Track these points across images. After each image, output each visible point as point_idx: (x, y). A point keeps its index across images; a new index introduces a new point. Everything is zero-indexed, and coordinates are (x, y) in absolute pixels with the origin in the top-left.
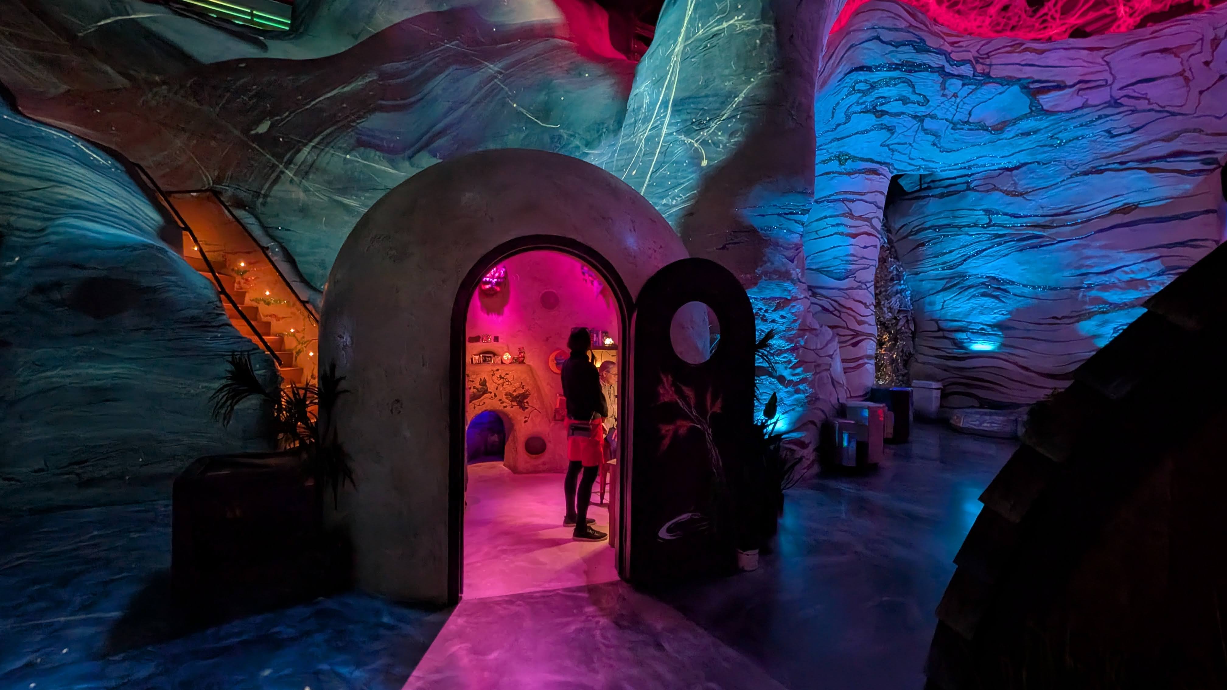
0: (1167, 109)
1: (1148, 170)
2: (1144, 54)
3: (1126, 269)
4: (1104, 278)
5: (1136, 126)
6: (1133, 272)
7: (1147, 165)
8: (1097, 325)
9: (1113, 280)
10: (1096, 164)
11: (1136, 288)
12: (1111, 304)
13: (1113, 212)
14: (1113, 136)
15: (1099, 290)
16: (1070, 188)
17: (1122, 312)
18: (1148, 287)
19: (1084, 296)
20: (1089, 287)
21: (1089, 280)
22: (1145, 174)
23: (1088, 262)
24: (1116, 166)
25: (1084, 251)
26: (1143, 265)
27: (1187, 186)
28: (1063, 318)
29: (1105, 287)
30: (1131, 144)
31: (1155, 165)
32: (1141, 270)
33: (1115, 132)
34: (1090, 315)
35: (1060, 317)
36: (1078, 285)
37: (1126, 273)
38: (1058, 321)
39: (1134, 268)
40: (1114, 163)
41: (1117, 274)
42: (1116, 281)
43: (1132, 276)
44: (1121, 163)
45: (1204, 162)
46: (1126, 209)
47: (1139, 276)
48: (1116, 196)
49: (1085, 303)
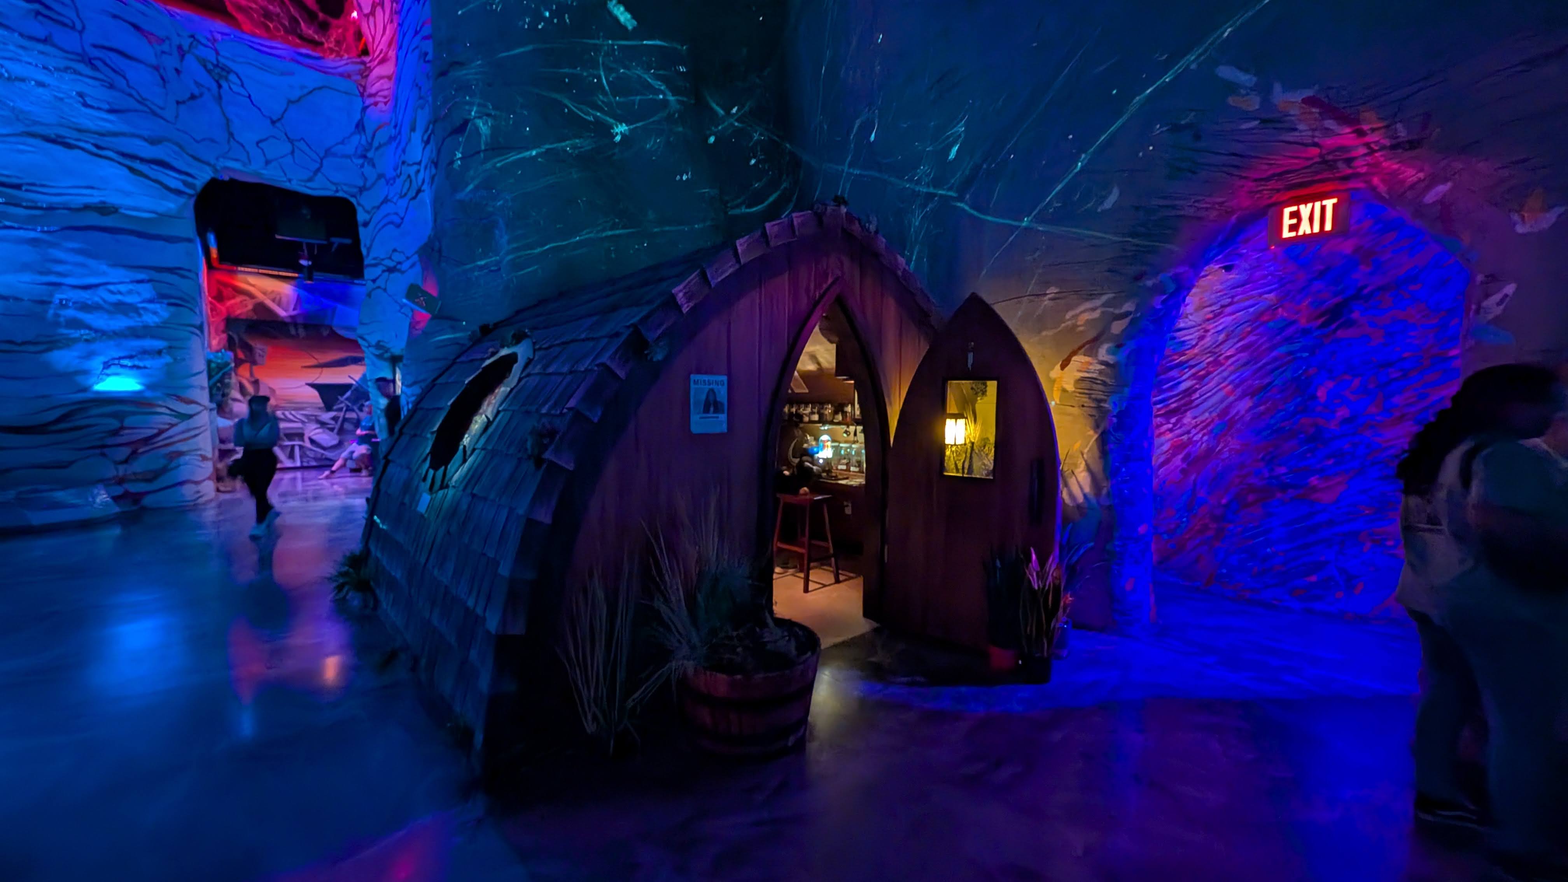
0: (148, 103)
1: (132, 170)
2: (115, 17)
3: (111, 287)
4: (85, 295)
5: (116, 107)
6: (120, 293)
7: (128, 162)
8: (80, 357)
9: (96, 299)
10: (63, 132)
11: (126, 314)
12: (96, 331)
13: (87, 207)
14: (86, 105)
15: (76, 309)
16: (22, 152)
17: (112, 343)
18: (140, 315)
19: (57, 315)
20: (62, 305)
21: (62, 294)
22: (126, 171)
23: (60, 268)
24: (89, 147)
25: (51, 251)
26: (131, 286)
27: (171, 205)
28: (24, 343)
29: (85, 307)
30: (109, 126)
31: (137, 165)
32: (130, 292)
33: (89, 101)
34: (67, 343)
35: (19, 341)
36: (45, 298)
37: (112, 292)
38: (16, 348)
39: (122, 288)
40: (86, 142)
41: (102, 293)
42: (101, 302)
43: (119, 297)
44: (97, 146)
45: (185, 183)
46: (104, 209)
47: (129, 299)
48: (92, 188)
49: (57, 324)
